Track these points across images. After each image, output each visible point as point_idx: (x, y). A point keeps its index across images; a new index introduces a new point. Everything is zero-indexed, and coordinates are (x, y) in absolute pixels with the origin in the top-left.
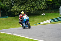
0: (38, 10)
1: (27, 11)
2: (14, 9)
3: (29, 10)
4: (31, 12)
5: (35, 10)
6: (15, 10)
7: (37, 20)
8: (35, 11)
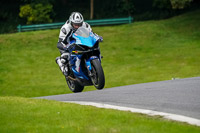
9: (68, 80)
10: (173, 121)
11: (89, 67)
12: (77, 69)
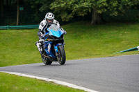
0: (133, 7)
1: (100, 9)
2: (59, 3)
3: (106, 7)
4: (111, 12)
5: (124, 6)
6: (62, 5)
7: (127, 37)
8: (123, 11)
9: (43, 57)
10: (59, 85)
11: (56, 50)
12: (49, 50)
